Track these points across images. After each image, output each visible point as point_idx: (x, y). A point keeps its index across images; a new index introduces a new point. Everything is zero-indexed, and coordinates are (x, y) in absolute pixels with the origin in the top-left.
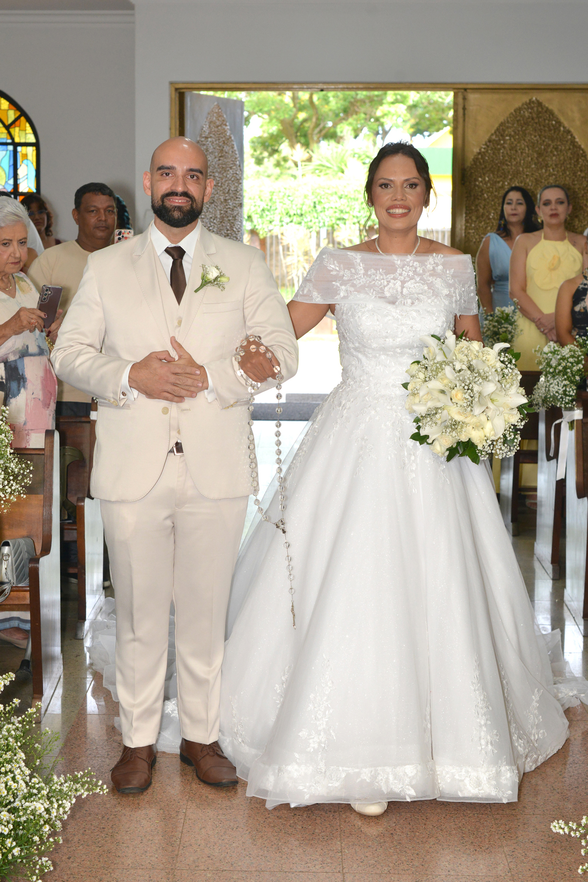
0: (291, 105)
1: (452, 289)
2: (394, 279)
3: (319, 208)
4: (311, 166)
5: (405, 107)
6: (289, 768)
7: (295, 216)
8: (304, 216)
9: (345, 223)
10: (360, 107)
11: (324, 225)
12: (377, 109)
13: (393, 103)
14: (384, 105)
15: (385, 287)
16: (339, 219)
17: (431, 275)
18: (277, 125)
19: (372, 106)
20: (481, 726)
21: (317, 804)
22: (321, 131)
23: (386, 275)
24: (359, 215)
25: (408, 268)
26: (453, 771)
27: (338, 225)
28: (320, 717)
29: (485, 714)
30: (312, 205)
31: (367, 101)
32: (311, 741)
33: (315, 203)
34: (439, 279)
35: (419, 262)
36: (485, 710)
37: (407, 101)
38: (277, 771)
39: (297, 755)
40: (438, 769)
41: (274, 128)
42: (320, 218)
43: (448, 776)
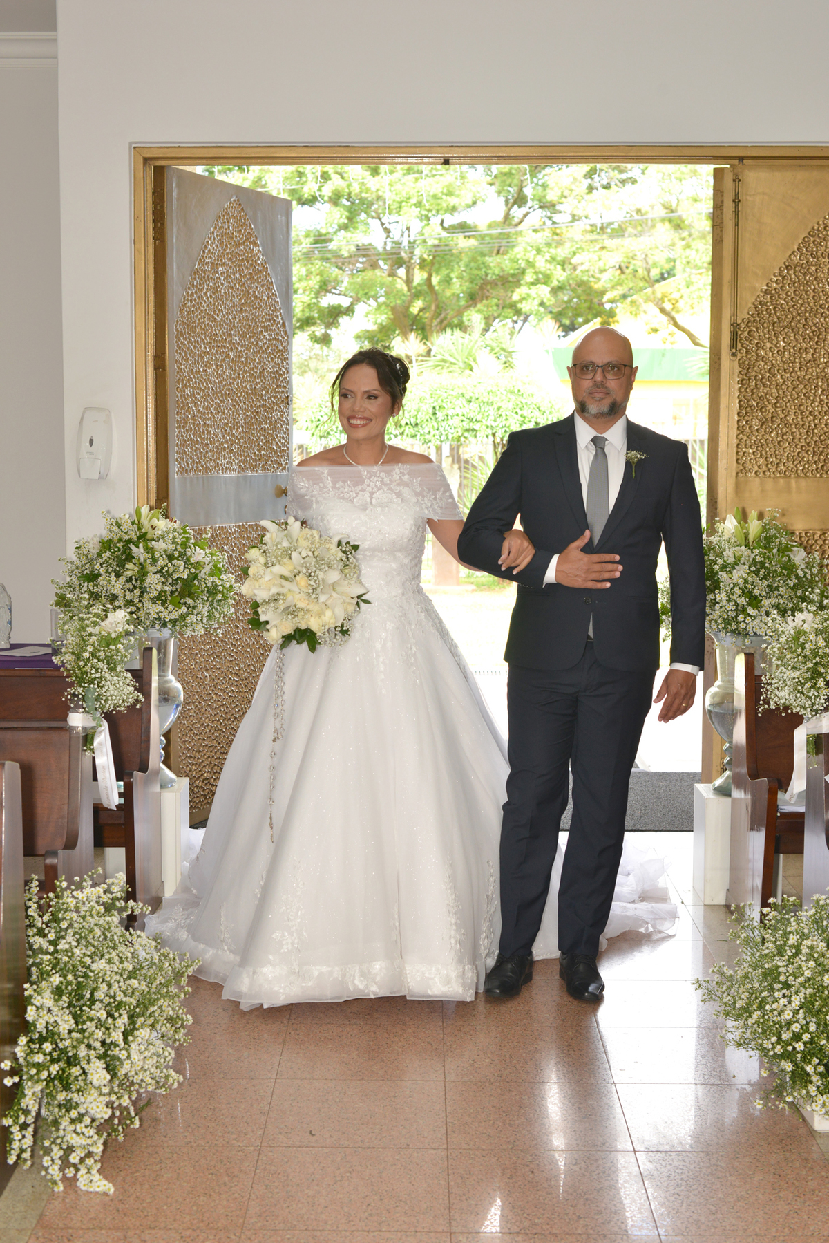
0: (405, 288)
1: (420, 498)
2: (363, 490)
3: (440, 415)
4: (432, 361)
5: (549, 289)
6: (265, 970)
7: (407, 427)
8: (419, 426)
9: (475, 436)
10: (491, 291)
11: (447, 438)
12: (513, 292)
13: (533, 284)
14: (522, 287)
15: (354, 498)
16: (468, 430)
17: (398, 484)
18: (387, 314)
19: (506, 291)
20: (451, 925)
21: (292, 1004)
22: (442, 321)
23: (354, 487)
24: (494, 424)
25: (376, 479)
26: (424, 969)
27: (465, 438)
28: (292, 918)
29: (455, 913)
30: (431, 411)
31: (499, 283)
32: (284, 942)
33: (434, 408)
34: (406, 489)
35: (385, 472)
36: (456, 909)
37: (552, 282)
38: (251, 973)
39: (271, 957)
40: (408, 968)
41: (383, 318)
42: (441, 429)
43: (418, 974)
